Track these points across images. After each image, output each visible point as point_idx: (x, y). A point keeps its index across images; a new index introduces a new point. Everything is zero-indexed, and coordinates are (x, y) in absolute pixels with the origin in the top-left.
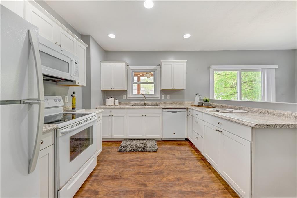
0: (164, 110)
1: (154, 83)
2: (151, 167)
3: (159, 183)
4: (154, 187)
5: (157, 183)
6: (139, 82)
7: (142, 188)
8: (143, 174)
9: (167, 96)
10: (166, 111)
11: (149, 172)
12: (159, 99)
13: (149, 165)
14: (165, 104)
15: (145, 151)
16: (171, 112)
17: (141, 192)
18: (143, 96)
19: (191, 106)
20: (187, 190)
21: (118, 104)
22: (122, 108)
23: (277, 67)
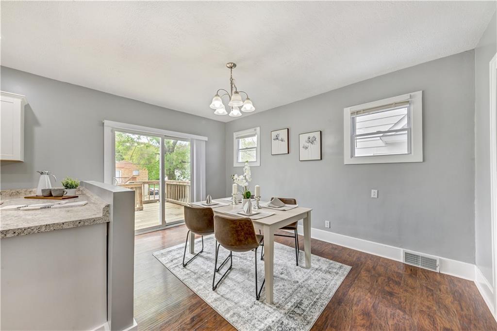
19: (25, 198)
23: (207, 140)
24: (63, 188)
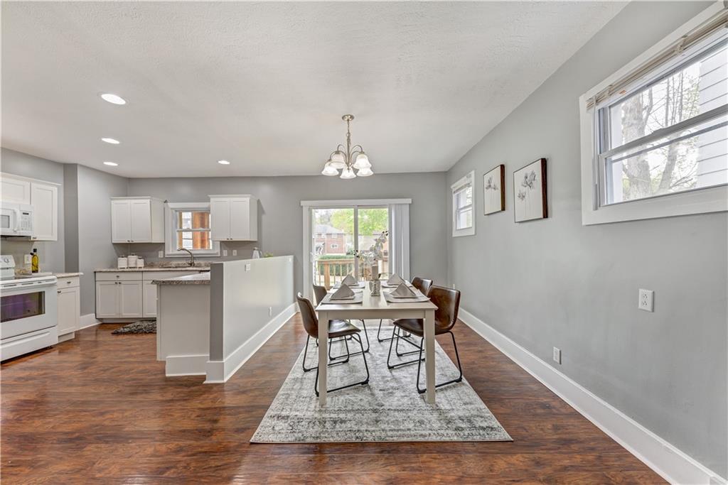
9: (232, 252)
22: (138, 272)
23: (410, 202)
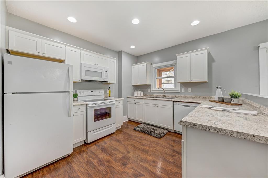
0: (175, 103)
1: (175, 77)
2: (143, 145)
3: (138, 156)
4: (133, 156)
5: (137, 156)
6: (161, 77)
7: (126, 153)
8: (135, 147)
9: (188, 90)
10: (177, 104)
11: (139, 147)
12: (179, 92)
13: (143, 144)
14: (186, 97)
15: (150, 135)
16: (182, 106)
17: (123, 154)
18: (161, 89)
19: (210, 101)
20: (151, 170)
21: (143, 96)
22: (141, 99)
24: (230, 97)
